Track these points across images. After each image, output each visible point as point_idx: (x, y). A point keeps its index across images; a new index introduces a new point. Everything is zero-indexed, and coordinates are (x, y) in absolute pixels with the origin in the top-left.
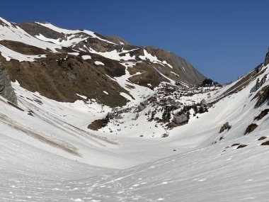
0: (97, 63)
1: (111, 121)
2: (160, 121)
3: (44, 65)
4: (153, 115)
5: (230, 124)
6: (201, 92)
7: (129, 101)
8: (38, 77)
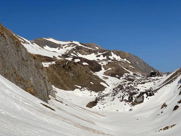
0: (84, 64)
1: (98, 102)
2: (127, 101)
3: (55, 68)
4: (123, 98)
5: (166, 104)
6: (150, 81)
7: (106, 87)
8: (52, 76)
